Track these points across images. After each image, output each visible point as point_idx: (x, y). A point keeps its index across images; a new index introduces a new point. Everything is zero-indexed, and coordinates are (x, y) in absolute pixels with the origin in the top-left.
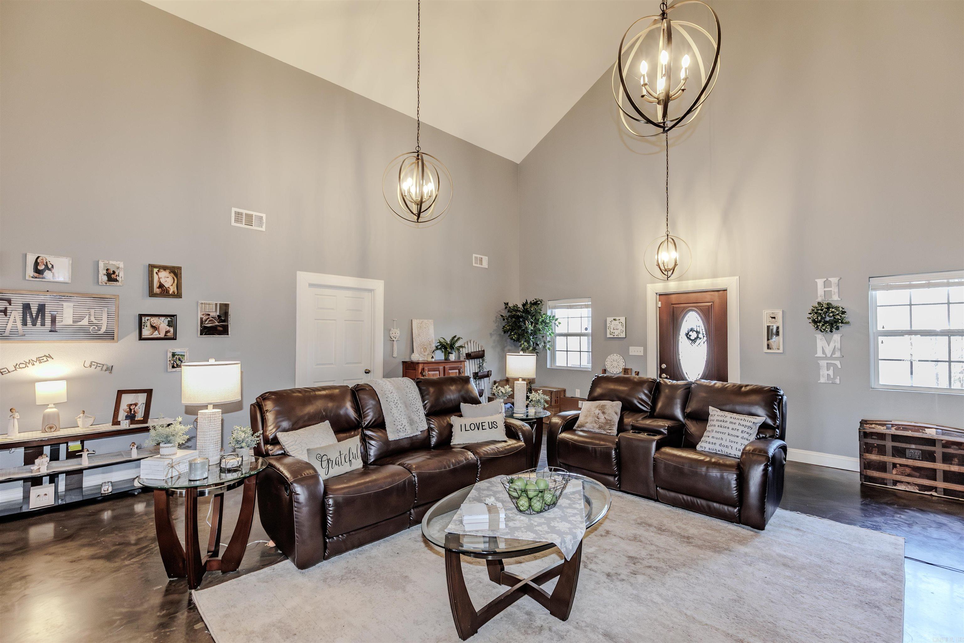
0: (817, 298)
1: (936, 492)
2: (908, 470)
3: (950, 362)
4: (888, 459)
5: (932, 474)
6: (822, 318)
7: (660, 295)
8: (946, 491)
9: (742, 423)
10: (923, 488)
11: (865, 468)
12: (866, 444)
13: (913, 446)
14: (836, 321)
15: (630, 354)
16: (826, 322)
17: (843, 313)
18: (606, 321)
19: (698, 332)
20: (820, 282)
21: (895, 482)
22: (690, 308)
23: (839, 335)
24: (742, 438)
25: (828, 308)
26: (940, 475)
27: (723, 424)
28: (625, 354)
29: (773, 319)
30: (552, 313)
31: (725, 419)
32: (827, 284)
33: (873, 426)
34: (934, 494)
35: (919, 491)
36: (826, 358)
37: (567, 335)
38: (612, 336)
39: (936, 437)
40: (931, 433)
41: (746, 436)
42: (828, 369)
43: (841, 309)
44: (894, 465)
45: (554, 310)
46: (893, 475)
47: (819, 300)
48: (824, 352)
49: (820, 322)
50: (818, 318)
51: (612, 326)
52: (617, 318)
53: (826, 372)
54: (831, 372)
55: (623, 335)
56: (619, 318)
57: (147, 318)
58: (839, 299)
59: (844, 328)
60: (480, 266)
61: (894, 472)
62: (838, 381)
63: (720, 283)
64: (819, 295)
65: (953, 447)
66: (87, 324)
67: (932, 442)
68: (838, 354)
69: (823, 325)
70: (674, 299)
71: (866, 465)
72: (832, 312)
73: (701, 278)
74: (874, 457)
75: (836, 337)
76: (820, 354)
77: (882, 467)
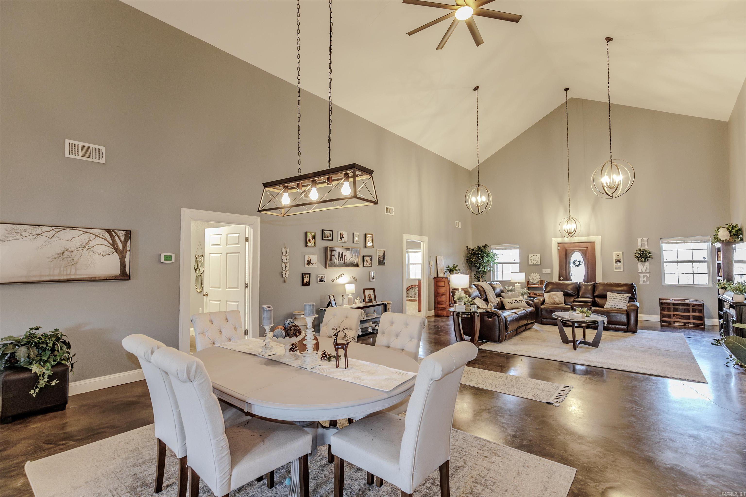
0: (638, 246)
1: (690, 324)
2: (680, 317)
3: (693, 273)
4: (672, 313)
5: (688, 317)
6: (641, 255)
7: (559, 243)
8: (694, 324)
9: (623, 297)
10: (685, 323)
11: (663, 317)
12: (663, 307)
13: (681, 307)
14: (647, 257)
15: (543, 273)
16: (642, 258)
17: (650, 253)
18: (528, 256)
19: (579, 262)
20: (639, 240)
21: (674, 322)
22: (575, 251)
23: (648, 263)
24: (624, 302)
25: (643, 251)
26: (691, 317)
27: (615, 298)
28: (540, 273)
29: (618, 256)
30: (493, 251)
31: (616, 296)
32: (642, 241)
33: (665, 300)
34: (690, 325)
35: (684, 324)
36: (642, 273)
37: (502, 263)
38: (532, 264)
39: (690, 303)
40: (687, 302)
41: (625, 301)
42: (644, 278)
43: (649, 252)
44: (674, 315)
45: (493, 250)
46: (674, 319)
47: (639, 247)
48: (641, 270)
49: (640, 257)
50: (639, 256)
51: (532, 259)
52: (536, 255)
53: (643, 279)
54: (645, 279)
55: (539, 263)
56: (537, 255)
57: (366, 257)
58: (648, 247)
59: (651, 260)
60: (458, 227)
61: (674, 318)
62: (648, 283)
63: (592, 239)
64: (639, 245)
65: (696, 306)
66: (352, 260)
67: (688, 305)
68: (648, 271)
69: (641, 259)
70: (566, 245)
71: (662, 316)
72: (645, 253)
73: (582, 236)
74: (666, 313)
75: (647, 264)
76: (640, 271)
77: (669, 316)
